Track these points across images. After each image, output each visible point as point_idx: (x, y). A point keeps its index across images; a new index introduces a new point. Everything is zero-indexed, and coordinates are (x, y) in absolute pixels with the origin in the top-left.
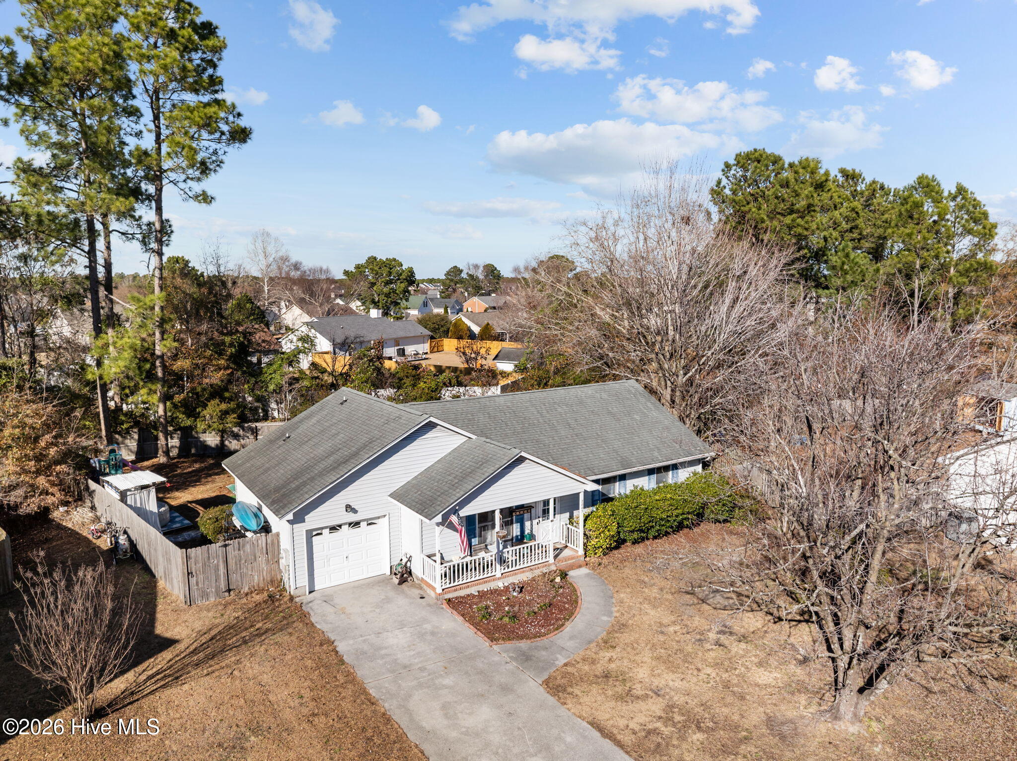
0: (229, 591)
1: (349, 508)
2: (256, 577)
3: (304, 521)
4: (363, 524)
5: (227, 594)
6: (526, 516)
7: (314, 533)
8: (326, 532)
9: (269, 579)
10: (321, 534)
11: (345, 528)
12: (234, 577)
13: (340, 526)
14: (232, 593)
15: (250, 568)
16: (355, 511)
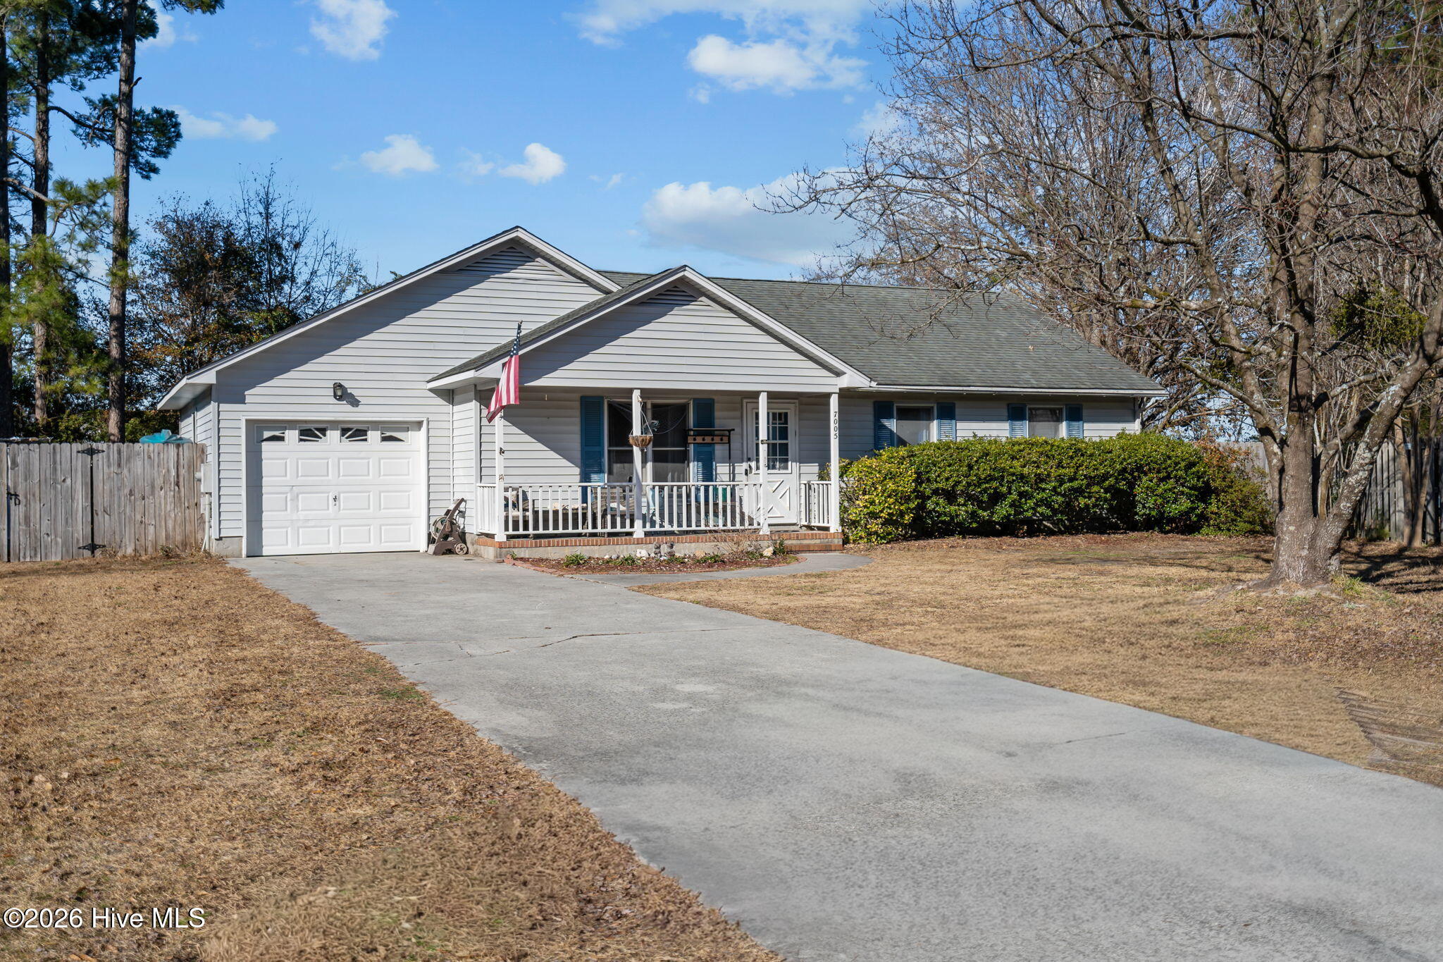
0: (93, 547)
1: (341, 394)
2: (151, 529)
3: (242, 400)
4: (373, 436)
5: (87, 553)
6: (719, 450)
7: (267, 434)
8: (292, 435)
9: (179, 538)
10: (281, 439)
11: (333, 435)
12: (103, 521)
13: (323, 431)
14: (98, 552)
15: (139, 508)
16: (354, 402)
